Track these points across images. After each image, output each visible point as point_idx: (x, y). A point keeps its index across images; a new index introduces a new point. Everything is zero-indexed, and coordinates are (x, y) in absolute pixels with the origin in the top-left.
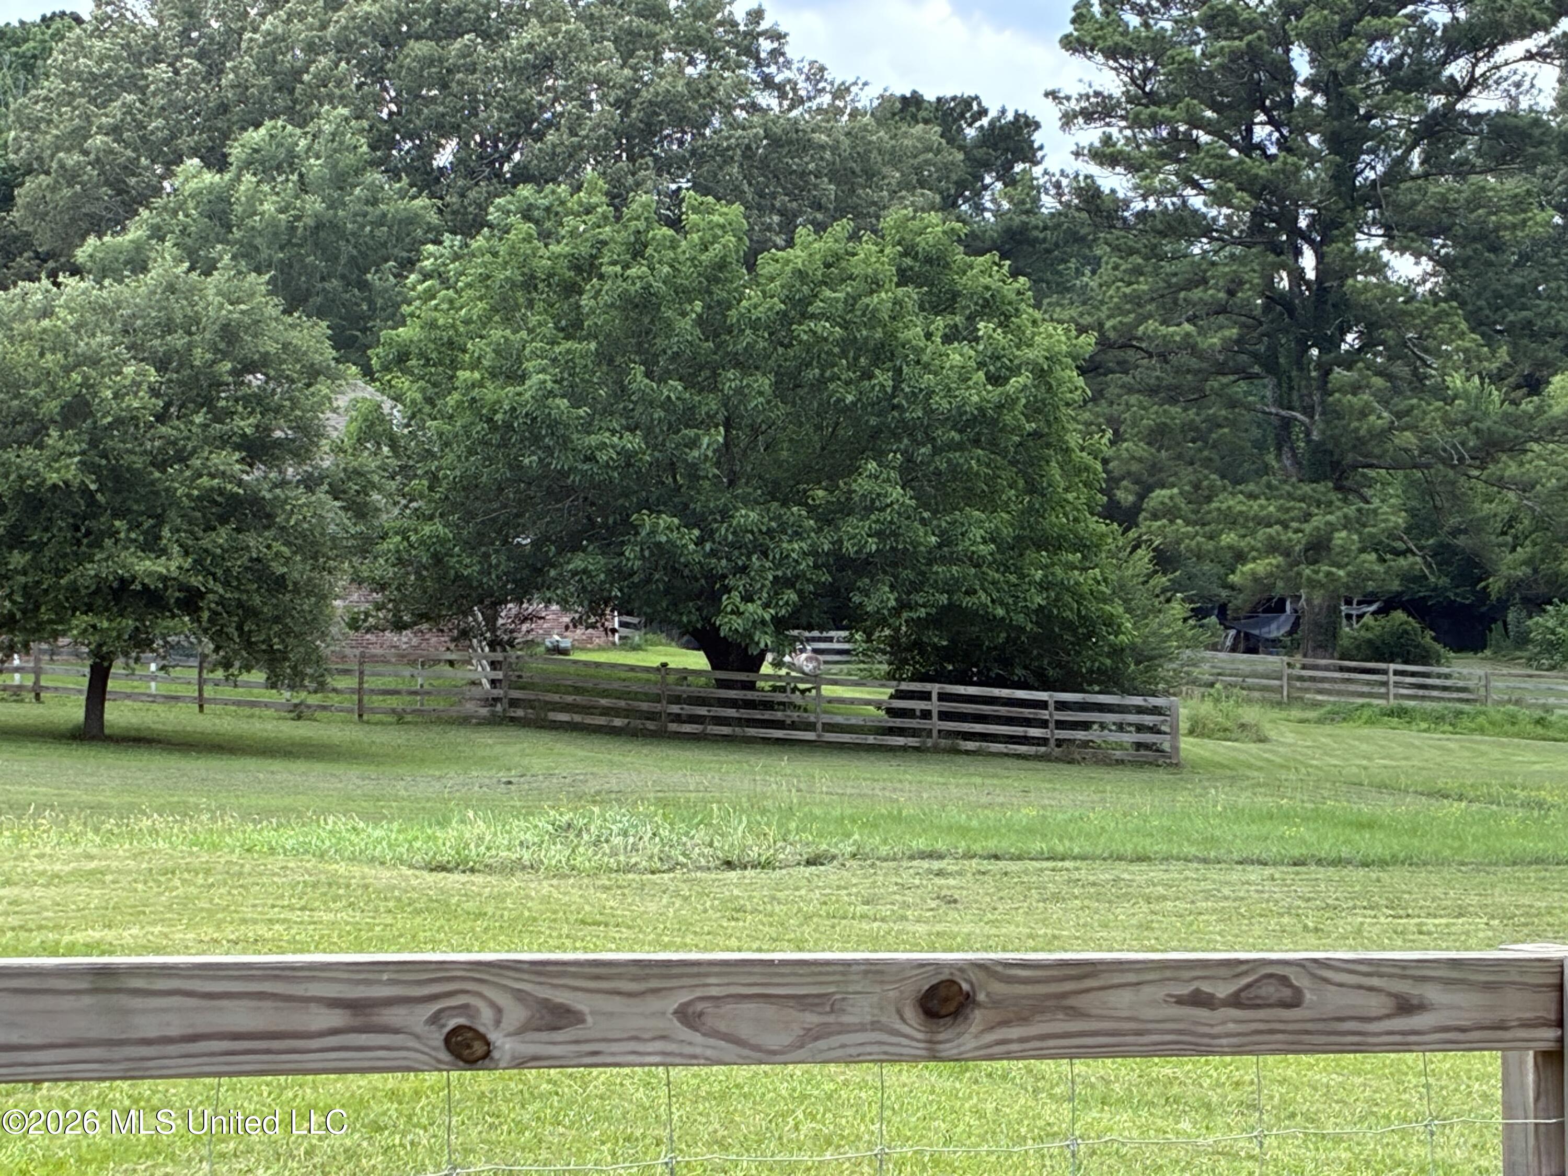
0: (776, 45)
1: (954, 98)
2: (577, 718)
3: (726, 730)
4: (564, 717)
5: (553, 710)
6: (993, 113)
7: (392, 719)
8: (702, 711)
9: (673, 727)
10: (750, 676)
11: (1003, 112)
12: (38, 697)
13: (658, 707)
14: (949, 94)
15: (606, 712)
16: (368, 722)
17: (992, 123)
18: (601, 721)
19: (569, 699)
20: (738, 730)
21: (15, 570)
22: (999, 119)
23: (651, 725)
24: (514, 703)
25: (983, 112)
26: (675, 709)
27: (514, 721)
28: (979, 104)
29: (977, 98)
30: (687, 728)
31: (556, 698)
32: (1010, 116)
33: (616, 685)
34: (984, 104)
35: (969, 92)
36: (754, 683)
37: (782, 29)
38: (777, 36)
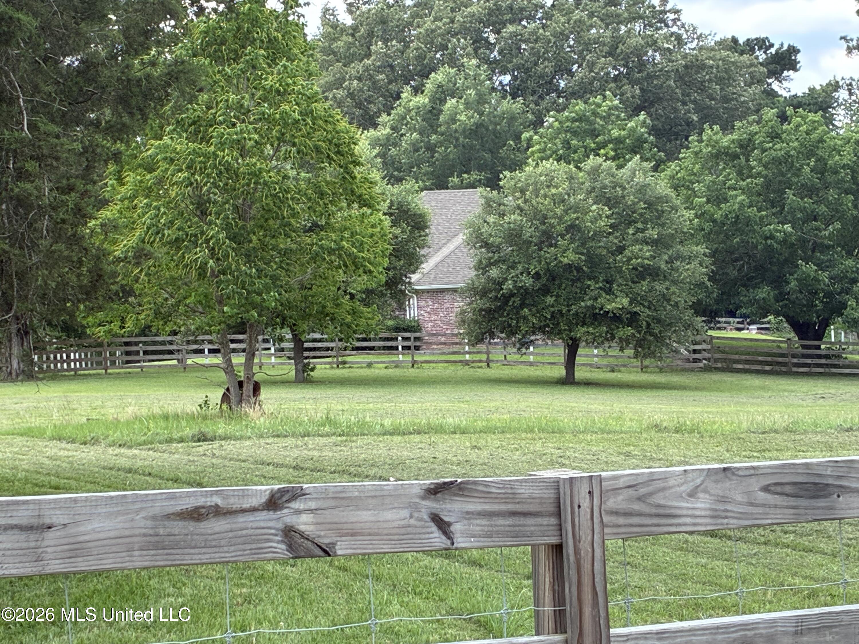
0: (676, 16)
1: (756, 39)
2: (747, 367)
3: (821, 370)
4: (740, 366)
5: (734, 363)
6: (776, 46)
7: (657, 370)
8: (809, 361)
9: (795, 369)
10: (816, 343)
11: (782, 45)
12: (488, 365)
13: (787, 360)
14: (754, 37)
15: (761, 363)
16: (646, 372)
17: (777, 52)
18: (759, 367)
19: (743, 357)
20: (827, 370)
21: (549, 305)
22: (780, 48)
23: (784, 369)
24: (716, 360)
25: (772, 46)
26: (795, 360)
27: (717, 369)
28: (769, 41)
29: (767, 38)
30: (801, 370)
31: (737, 357)
32: (785, 47)
33: (766, 350)
34: (772, 41)
35: (763, 36)
36: (820, 346)
37: (678, 7)
38: (677, 12)
